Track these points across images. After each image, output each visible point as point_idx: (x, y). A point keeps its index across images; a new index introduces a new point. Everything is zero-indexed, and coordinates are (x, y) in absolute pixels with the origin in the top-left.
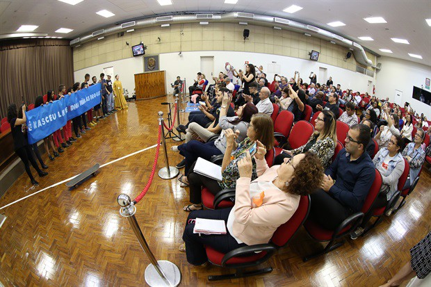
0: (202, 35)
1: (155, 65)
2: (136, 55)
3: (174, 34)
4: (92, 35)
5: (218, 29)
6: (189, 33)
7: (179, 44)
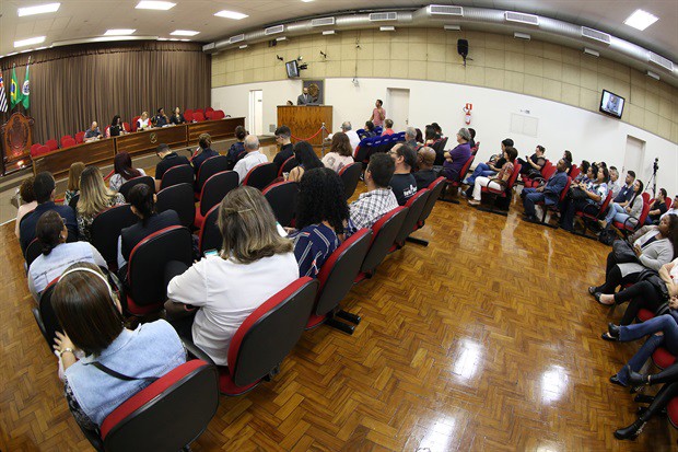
0: (390, 49)
1: (317, 95)
2: (292, 77)
3: (346, 47)
4: (229, 42)
5: (415, 39)
6: (368, 45)
7: (354, 64)
